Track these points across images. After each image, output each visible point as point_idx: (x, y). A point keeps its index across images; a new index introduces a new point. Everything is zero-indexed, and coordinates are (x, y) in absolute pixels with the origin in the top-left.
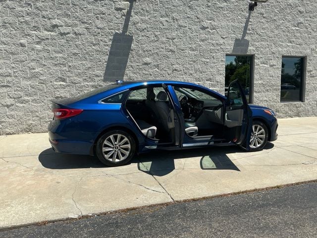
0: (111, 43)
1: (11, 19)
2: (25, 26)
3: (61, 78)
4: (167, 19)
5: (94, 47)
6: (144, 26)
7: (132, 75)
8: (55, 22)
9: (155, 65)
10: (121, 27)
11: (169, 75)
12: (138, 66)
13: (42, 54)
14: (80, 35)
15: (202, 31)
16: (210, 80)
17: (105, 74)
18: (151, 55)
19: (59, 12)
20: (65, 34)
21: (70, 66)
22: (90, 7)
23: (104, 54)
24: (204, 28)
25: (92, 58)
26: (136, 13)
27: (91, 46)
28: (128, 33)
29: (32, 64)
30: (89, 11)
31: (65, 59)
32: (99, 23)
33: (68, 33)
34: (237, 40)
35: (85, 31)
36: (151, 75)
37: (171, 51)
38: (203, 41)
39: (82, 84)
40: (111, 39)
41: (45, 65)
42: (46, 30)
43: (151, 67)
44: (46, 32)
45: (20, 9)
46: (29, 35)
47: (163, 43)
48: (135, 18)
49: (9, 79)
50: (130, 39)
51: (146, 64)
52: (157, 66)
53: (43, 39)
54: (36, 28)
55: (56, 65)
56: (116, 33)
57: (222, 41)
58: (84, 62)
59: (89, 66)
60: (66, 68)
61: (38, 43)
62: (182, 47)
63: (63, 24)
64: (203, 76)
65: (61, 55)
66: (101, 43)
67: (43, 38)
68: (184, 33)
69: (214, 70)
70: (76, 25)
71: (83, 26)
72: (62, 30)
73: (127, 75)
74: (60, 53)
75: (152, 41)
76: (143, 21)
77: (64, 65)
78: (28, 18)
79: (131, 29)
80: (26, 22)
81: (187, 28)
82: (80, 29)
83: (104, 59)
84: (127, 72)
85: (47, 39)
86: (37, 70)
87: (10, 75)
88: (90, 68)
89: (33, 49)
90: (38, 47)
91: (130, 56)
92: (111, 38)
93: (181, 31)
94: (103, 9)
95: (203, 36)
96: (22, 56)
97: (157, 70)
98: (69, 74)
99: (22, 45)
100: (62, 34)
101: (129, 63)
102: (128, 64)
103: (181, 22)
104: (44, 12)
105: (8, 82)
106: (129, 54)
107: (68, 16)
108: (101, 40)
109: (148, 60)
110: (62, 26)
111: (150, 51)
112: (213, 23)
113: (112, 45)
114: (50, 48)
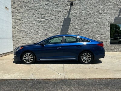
1: (31, 15)
2: (35, 17)
3: (46, 34)
4: (85, 11)
5: (57, 23)
6: (75, 15)
7: (70, 33)
8: (44, 15)
10: (67, 16)
11: (85, 32)
12: (73, 29)
13: (40, 27)
15: (99, 15)
16: (103, 34)
17: (61, 33)
18: (78, 25)
19: (46, 12)
20: (47, 19)
21: (49, 30)
22: (56, 9)
23: (60, 26)
24: (100, 14)
25: (56, 27)
26: (73, 10)
28: (69, 18)
29: (37, 30)
30: (56, 11)
31: (47, 28)
32: (59, 15)
33: (49, 19)
34: (116, 18)
35: (54, 18)
36: (78, 33)
37: (86, 23)
38: (100, 19)
41: (41, 30)
42: (42, 18)
43: (78, 30)
44: (42, 19)
45: (34, 12)
46: (36, 20)
47: (83, 20)
48: (72, 12)
49: (30, 35)
50: (70, 20)
51: (76, 29)
52: (80, 29)
54: (38, 18)
55: (44, 30)
56: (65, 18)
57: (108, 18)
58: (54, 29)
61: (39, 23)
62: (91, 21)
63: (47, 16)
64: (100, 33)
66: (60, 22)
67: (41, 21)
68: (92, 16)
69: (105, 31)
70: (51, 16)
71: (54, 16)
72: (47, 18)
74: (46, 26)
75: (79, 20)
76: (75, 13)
77: (47, 30)
78: (36, 15)
79: (71, 16)
80: (36, 16)
81: (93, 14)
82: (53, 17)
83: (60, 28)
84: (68, 32)
86: (38, 32)
87: (30, 34)
88: (55, 31)
89: (37, 25)
90: (39, 24)
91: (70, 26)
92: (63, 20)
93: (91, 15)
94: (60, 10)
95: (100, 17)
96: (34, 27)
97: (80, 31)
98: (49, 33)
99: (34, 24)
100: (46, 20)
101: (69, 29)
103: (90, 12)
104: (41, 13)
105: (30, 36)
107: (49, 13)
109: (76, 27)
112: (104, 11)
113: (63, 22)
114: (43, 24)
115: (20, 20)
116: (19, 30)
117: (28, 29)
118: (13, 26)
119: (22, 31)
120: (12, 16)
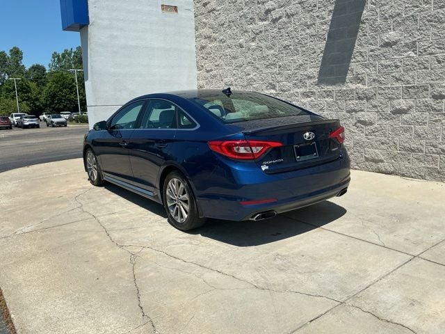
0: (330, 17)
1: (234, 16)
2: (244, 21)
3: (271, 84)
5: (308, 31)
7: (361, 70)
8: (268, 5)
9: (406, 45)
11: (439, 62)
12: (372, 51)
13: (256, 54)
14: (293, 15)
17: (320, 73)
18: (399, 24)
20: (277, 20)
21: (280, 66)
23: (320, 38)
25: (304, 49)
27: (304, 30)
29: (248, 68)
31: (276, 56)
33: (280, 18)
35: (299, 8)
36: (397, 67)
39: (292, 92)
40: (330, 11)
41: (258, 68)
42: (260, 19)
43: (398, 50)
44: (261, 23)
46: (246, 31)
51: (388, 45)
52: (413, 46)
53: (257, 34)
54: (252, 20)
55: (267, 67)
58: (295, 57)
59: (301, 62)
60: (276, 70)
61: (253, 39)
63: (276, 6)
65: (272, 52)
66: (318, 21)
67: (258, 31)
72: (274, 15)
73: (352, 71)
74: (272, 48)
77: (275, 65)
78: (246, 10)
80: (245, 16)
82: (293, 6)
83: (320, 49)
84: (353, 65)
85: (261, 32)
86: (251, 76)
88: (301, 65)
89: (249, 49)
90: (253, 44)
91: (360, 33)
92: (332, 8)
96: (240, 60)
97: (413, 54)
98: (279, 78)
99: (241, 46)
100: (275, 21)
101: (357, 48)
102: (355, 51)
106: (357, 32)
108: (318, 16)
109: (392, 35)
110: (274, 9)
111: (399, 15)
113: (332, 21)
114: (263, 44)
115: (210, 37)
116: (208, 75)
117: (227, 68)
118: (197, 62)
119: (215, 76)
120: (197, 29)
